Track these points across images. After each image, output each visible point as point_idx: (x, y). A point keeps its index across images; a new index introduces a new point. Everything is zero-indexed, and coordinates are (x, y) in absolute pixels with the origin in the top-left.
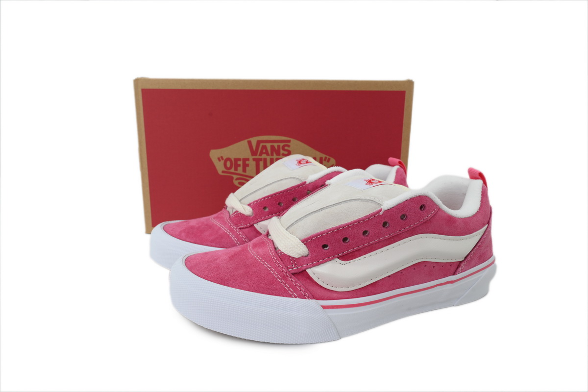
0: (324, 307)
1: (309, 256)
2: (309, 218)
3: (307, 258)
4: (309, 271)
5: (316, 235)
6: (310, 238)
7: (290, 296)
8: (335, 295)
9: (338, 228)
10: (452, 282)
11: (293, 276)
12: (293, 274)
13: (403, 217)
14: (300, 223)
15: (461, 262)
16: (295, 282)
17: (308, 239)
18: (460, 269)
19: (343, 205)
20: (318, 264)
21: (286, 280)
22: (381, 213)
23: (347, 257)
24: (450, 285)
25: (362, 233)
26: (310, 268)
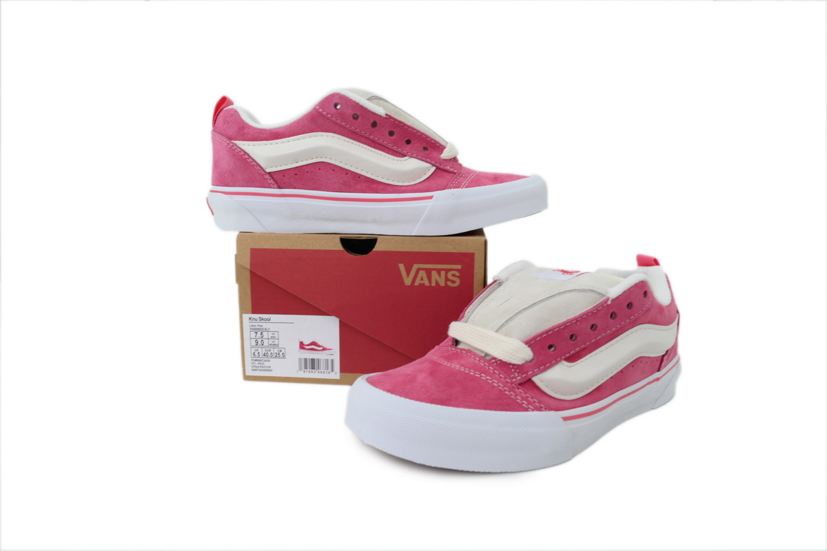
0: (566, 419)
1: (534, 361)
2: (521, 316)
3: (532, 363)
4: (536, 379)
5: (541, 335)
6: (534, 338)
7: (526, 410)
8: (567, 405)
9: (564, 324)
10: (658, 379)
11: (521, 387)
12: (520, 384)
13: (630, 306)
14: (511, 323)
15: (663, 356)
16: (525, 393)
17: (531, 340)
18: (663, 363)
19: (557, 298)
20: (546, 369)
21: (514, 392)
22: (609, 302)
23: (573, 358)
24: (655, 383)
25: (589, 327)
26: (536, 375)
